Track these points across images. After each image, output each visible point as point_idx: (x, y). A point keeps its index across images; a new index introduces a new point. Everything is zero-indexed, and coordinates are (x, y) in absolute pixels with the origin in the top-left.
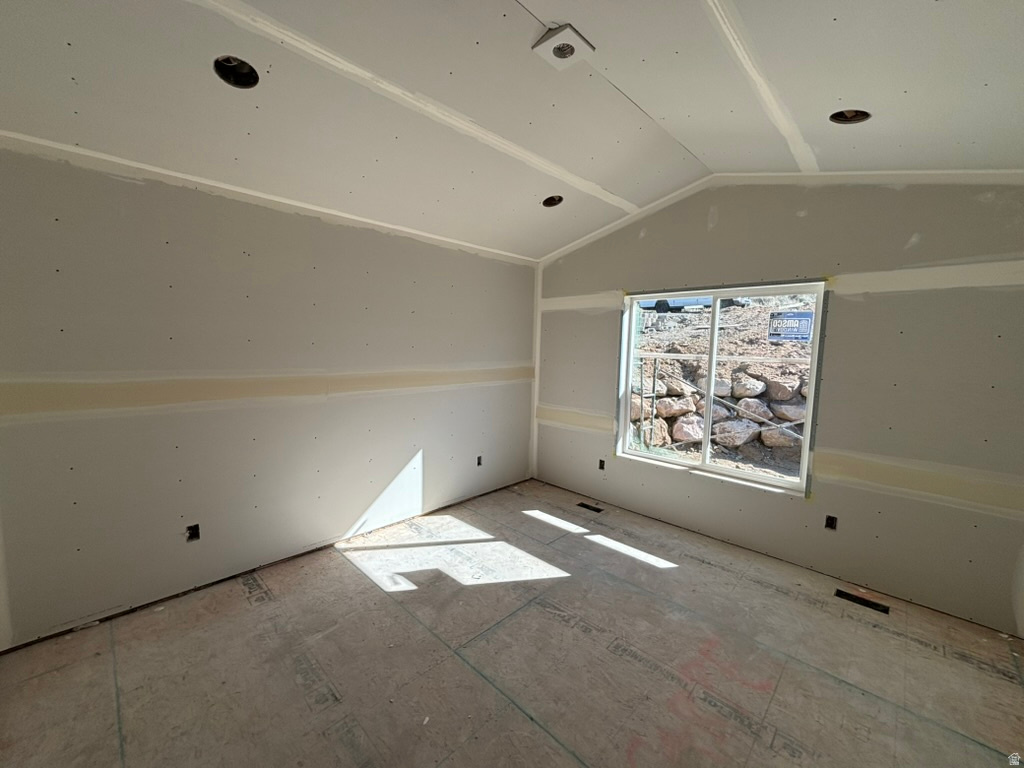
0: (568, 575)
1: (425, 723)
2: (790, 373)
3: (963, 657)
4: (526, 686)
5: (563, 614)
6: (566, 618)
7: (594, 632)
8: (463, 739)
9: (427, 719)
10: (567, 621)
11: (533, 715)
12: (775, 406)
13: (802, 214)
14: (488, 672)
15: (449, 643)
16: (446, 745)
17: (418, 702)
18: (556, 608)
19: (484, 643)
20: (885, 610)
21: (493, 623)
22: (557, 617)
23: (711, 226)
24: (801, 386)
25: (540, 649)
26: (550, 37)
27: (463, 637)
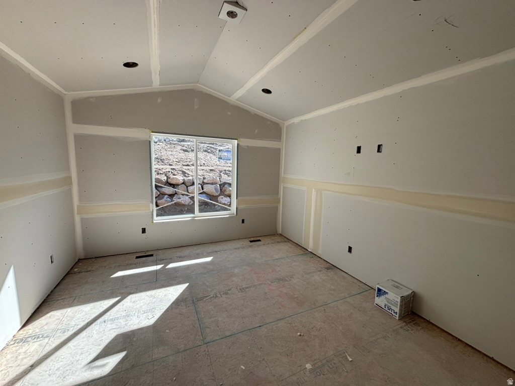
0: (188, 284)
1: (244, 368)
2: (161, 174)
3: (279, 242)
4: (243, 323)
5: (212, 296)
6: (215, 296)
7: (228, 292)
8: (259, 353)
9: (242, 367)
10: (216, 296)
11: (259, 325)
12: (159, 189)
13: (229, 113)
14: (228, 334)
15: (196, 345)
16: (260, 361)
17: (229, 370)
18: (206, 297)
19: (208, 330)
20: (259, 240)
21: (197, 322)
22: (212, 299)
23: (196, 107)
24: (167, 179)
25: (227, 311)
26: (232, 5)
27: (197, 337)
